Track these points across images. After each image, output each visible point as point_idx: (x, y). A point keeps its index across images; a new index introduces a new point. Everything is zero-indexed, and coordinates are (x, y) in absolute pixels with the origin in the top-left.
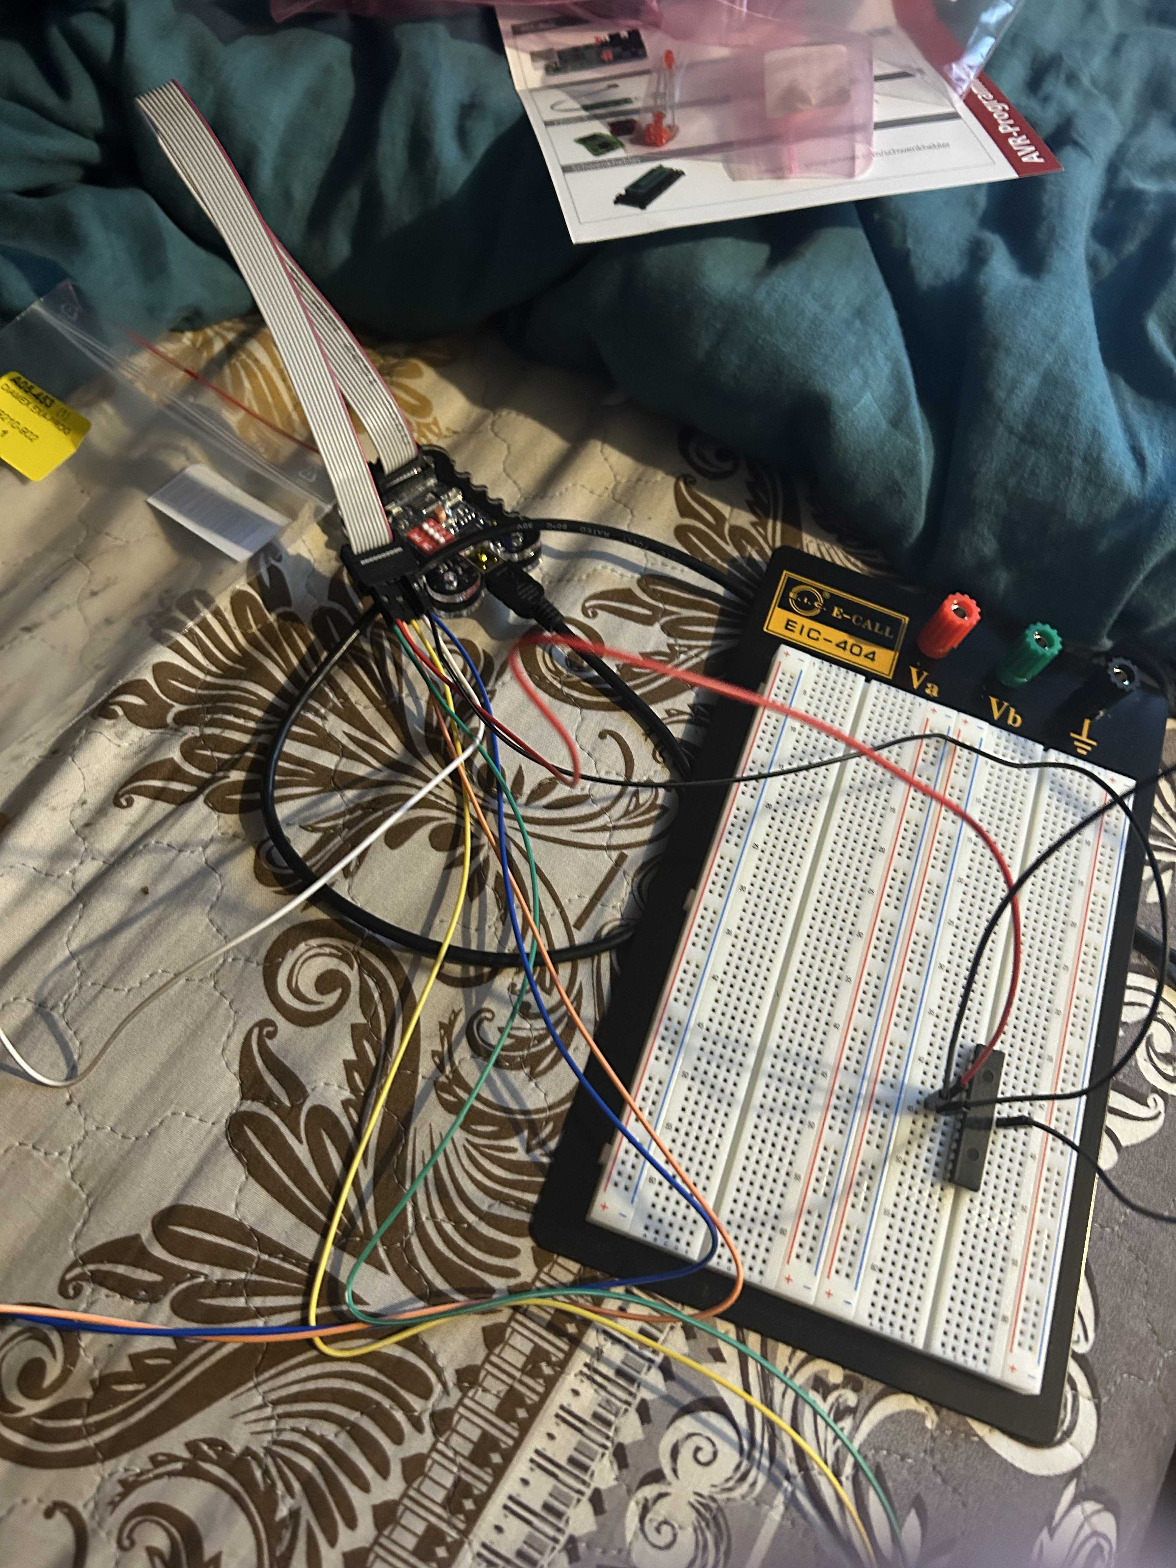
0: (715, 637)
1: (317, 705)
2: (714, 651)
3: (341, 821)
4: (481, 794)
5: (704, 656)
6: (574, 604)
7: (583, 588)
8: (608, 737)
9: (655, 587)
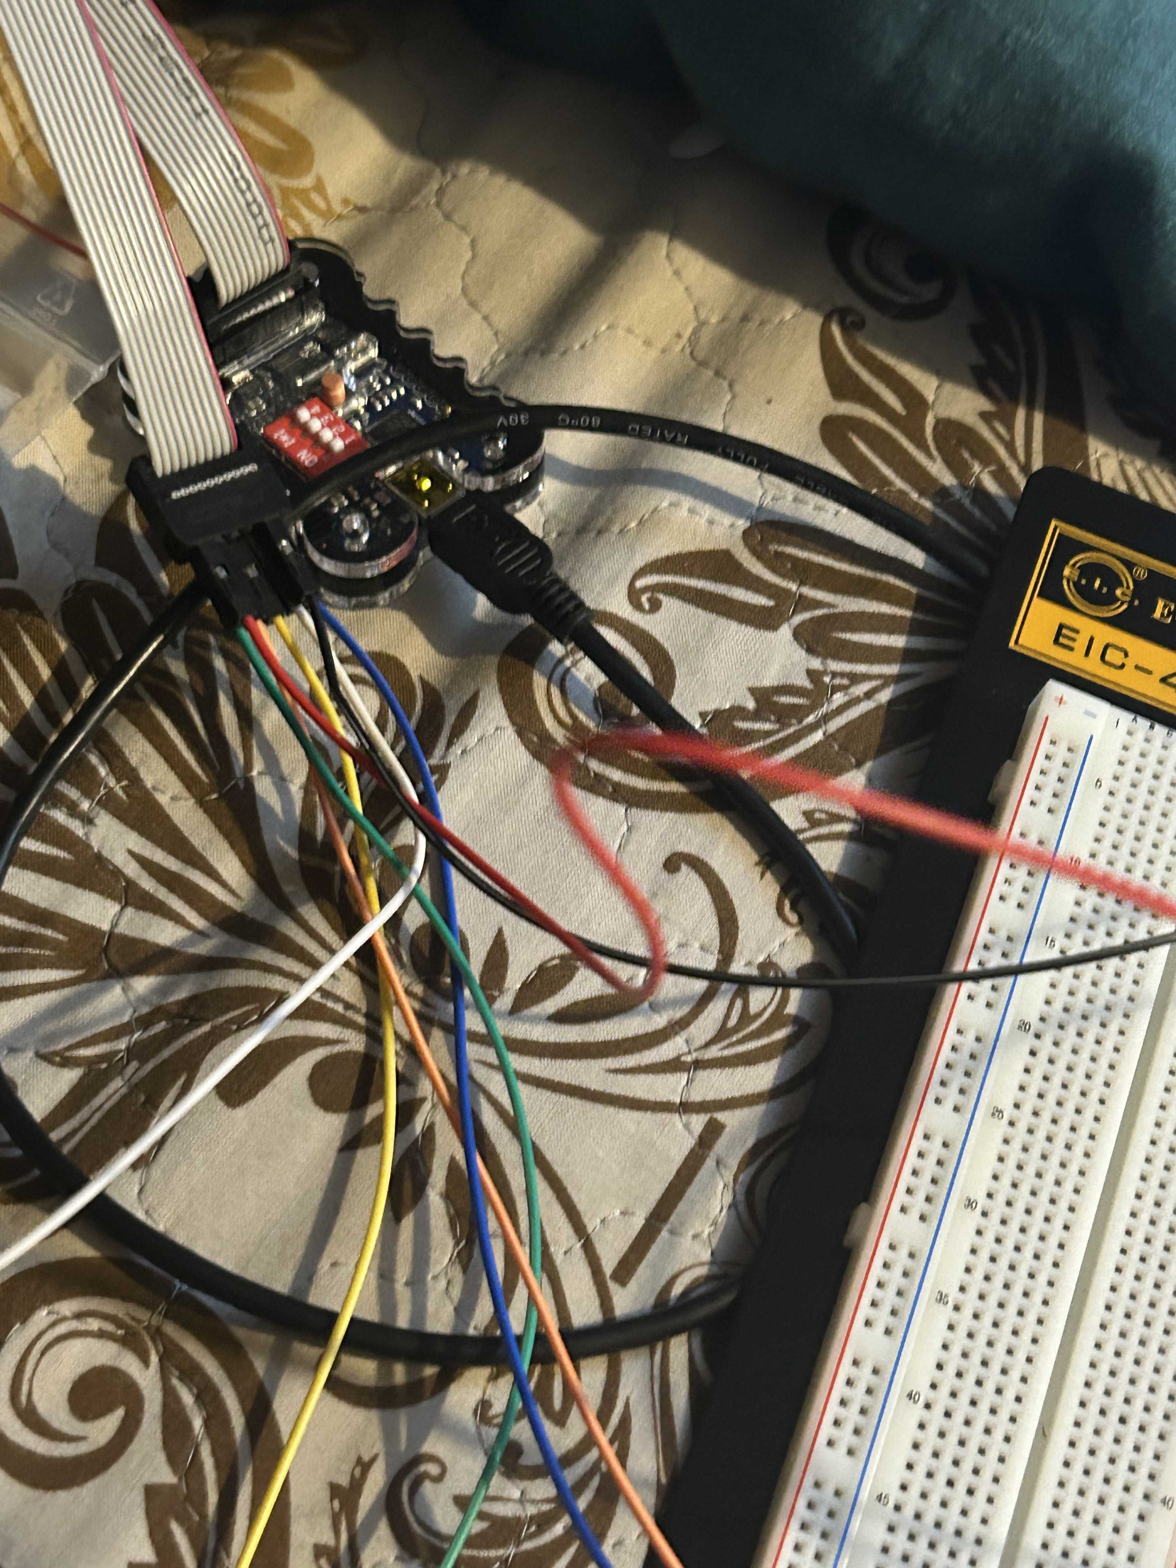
0: (907, 655)
1: (73, 793)
2: (905, 686)
3: (122, 1044)
4: (418, 989)
5: (884, 696)
6: (612, 582)
7: (632, 549)
8: (684, 868)
9: (781, 549)
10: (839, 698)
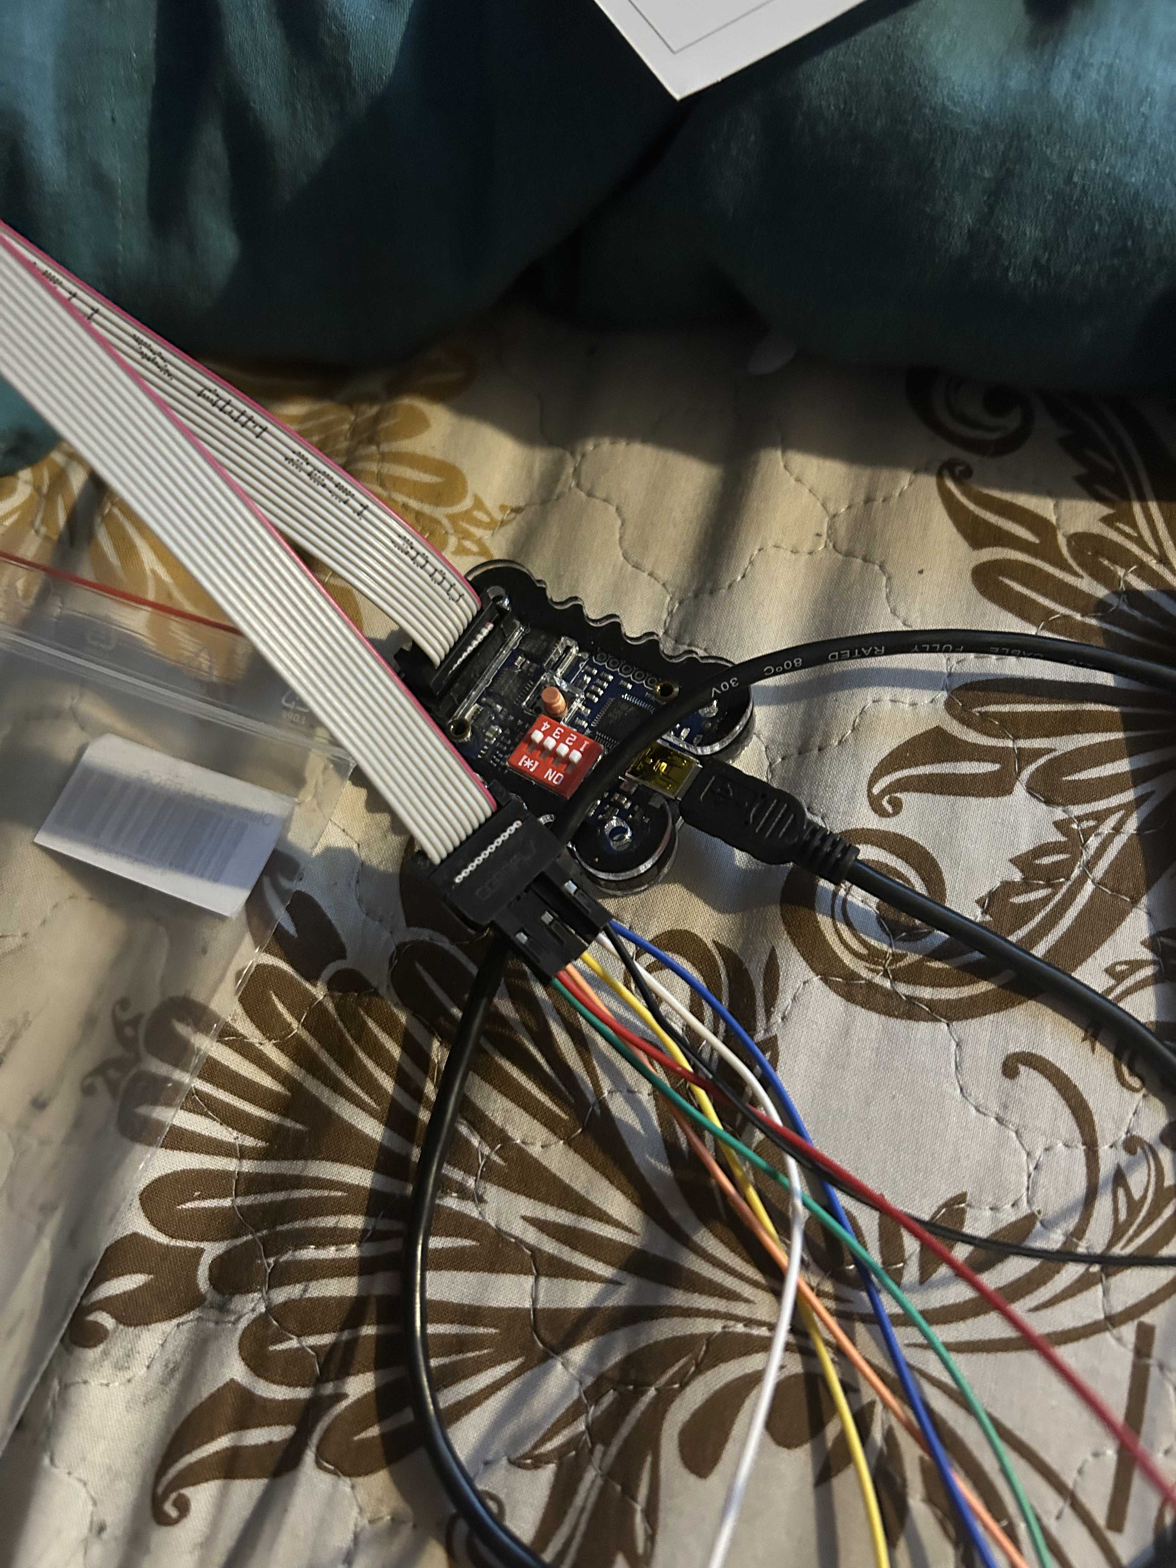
3: (581, 1426)
6: (851, 799)
7: (856, 757)
8: (1022, 1069)
9: (984, 709)
10: (1093, 842)
